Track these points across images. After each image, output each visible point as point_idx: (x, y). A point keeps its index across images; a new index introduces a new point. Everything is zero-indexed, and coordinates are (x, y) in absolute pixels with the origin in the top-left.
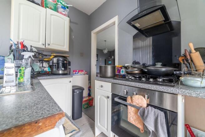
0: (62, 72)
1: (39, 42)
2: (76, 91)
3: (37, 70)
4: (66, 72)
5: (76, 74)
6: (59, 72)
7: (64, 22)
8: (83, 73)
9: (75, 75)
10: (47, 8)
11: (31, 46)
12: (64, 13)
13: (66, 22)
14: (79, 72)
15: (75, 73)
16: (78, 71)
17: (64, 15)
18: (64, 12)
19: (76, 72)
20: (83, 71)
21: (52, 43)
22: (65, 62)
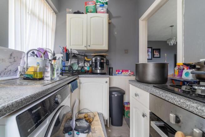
0: (100, 71)
1: (83, 45)
2: (114, 93)
3: (76, 69)
4: (103, 71)
5: (119, 75)
6: (97, 71)
7: (103, 20)
8: (128, 73)
9: (117, 75)
10: (88, 13)
11: (71, 49)
12: (102, 11)
13: (104, 19)
14: (123, 71)
15: (118, 73)
16: (121, 71)
17: (103, 13)
18: (103, 9)
19: (119, 71)
20: (128, 71)
21: (92, 44)
22: (102, 61)
